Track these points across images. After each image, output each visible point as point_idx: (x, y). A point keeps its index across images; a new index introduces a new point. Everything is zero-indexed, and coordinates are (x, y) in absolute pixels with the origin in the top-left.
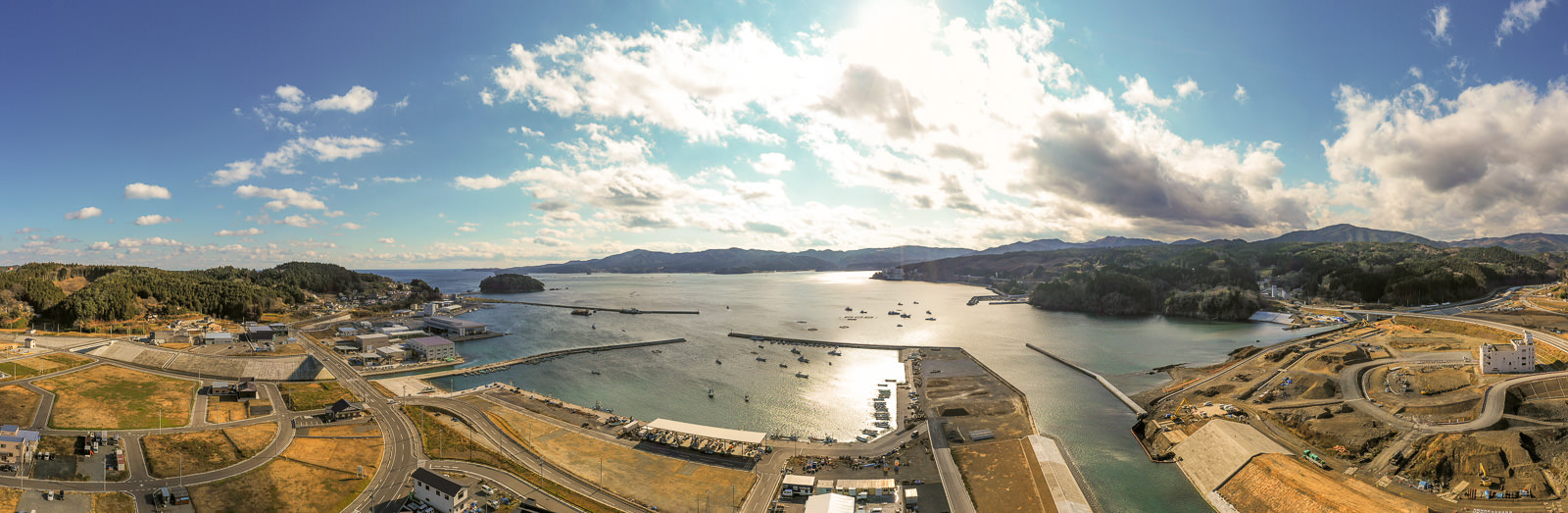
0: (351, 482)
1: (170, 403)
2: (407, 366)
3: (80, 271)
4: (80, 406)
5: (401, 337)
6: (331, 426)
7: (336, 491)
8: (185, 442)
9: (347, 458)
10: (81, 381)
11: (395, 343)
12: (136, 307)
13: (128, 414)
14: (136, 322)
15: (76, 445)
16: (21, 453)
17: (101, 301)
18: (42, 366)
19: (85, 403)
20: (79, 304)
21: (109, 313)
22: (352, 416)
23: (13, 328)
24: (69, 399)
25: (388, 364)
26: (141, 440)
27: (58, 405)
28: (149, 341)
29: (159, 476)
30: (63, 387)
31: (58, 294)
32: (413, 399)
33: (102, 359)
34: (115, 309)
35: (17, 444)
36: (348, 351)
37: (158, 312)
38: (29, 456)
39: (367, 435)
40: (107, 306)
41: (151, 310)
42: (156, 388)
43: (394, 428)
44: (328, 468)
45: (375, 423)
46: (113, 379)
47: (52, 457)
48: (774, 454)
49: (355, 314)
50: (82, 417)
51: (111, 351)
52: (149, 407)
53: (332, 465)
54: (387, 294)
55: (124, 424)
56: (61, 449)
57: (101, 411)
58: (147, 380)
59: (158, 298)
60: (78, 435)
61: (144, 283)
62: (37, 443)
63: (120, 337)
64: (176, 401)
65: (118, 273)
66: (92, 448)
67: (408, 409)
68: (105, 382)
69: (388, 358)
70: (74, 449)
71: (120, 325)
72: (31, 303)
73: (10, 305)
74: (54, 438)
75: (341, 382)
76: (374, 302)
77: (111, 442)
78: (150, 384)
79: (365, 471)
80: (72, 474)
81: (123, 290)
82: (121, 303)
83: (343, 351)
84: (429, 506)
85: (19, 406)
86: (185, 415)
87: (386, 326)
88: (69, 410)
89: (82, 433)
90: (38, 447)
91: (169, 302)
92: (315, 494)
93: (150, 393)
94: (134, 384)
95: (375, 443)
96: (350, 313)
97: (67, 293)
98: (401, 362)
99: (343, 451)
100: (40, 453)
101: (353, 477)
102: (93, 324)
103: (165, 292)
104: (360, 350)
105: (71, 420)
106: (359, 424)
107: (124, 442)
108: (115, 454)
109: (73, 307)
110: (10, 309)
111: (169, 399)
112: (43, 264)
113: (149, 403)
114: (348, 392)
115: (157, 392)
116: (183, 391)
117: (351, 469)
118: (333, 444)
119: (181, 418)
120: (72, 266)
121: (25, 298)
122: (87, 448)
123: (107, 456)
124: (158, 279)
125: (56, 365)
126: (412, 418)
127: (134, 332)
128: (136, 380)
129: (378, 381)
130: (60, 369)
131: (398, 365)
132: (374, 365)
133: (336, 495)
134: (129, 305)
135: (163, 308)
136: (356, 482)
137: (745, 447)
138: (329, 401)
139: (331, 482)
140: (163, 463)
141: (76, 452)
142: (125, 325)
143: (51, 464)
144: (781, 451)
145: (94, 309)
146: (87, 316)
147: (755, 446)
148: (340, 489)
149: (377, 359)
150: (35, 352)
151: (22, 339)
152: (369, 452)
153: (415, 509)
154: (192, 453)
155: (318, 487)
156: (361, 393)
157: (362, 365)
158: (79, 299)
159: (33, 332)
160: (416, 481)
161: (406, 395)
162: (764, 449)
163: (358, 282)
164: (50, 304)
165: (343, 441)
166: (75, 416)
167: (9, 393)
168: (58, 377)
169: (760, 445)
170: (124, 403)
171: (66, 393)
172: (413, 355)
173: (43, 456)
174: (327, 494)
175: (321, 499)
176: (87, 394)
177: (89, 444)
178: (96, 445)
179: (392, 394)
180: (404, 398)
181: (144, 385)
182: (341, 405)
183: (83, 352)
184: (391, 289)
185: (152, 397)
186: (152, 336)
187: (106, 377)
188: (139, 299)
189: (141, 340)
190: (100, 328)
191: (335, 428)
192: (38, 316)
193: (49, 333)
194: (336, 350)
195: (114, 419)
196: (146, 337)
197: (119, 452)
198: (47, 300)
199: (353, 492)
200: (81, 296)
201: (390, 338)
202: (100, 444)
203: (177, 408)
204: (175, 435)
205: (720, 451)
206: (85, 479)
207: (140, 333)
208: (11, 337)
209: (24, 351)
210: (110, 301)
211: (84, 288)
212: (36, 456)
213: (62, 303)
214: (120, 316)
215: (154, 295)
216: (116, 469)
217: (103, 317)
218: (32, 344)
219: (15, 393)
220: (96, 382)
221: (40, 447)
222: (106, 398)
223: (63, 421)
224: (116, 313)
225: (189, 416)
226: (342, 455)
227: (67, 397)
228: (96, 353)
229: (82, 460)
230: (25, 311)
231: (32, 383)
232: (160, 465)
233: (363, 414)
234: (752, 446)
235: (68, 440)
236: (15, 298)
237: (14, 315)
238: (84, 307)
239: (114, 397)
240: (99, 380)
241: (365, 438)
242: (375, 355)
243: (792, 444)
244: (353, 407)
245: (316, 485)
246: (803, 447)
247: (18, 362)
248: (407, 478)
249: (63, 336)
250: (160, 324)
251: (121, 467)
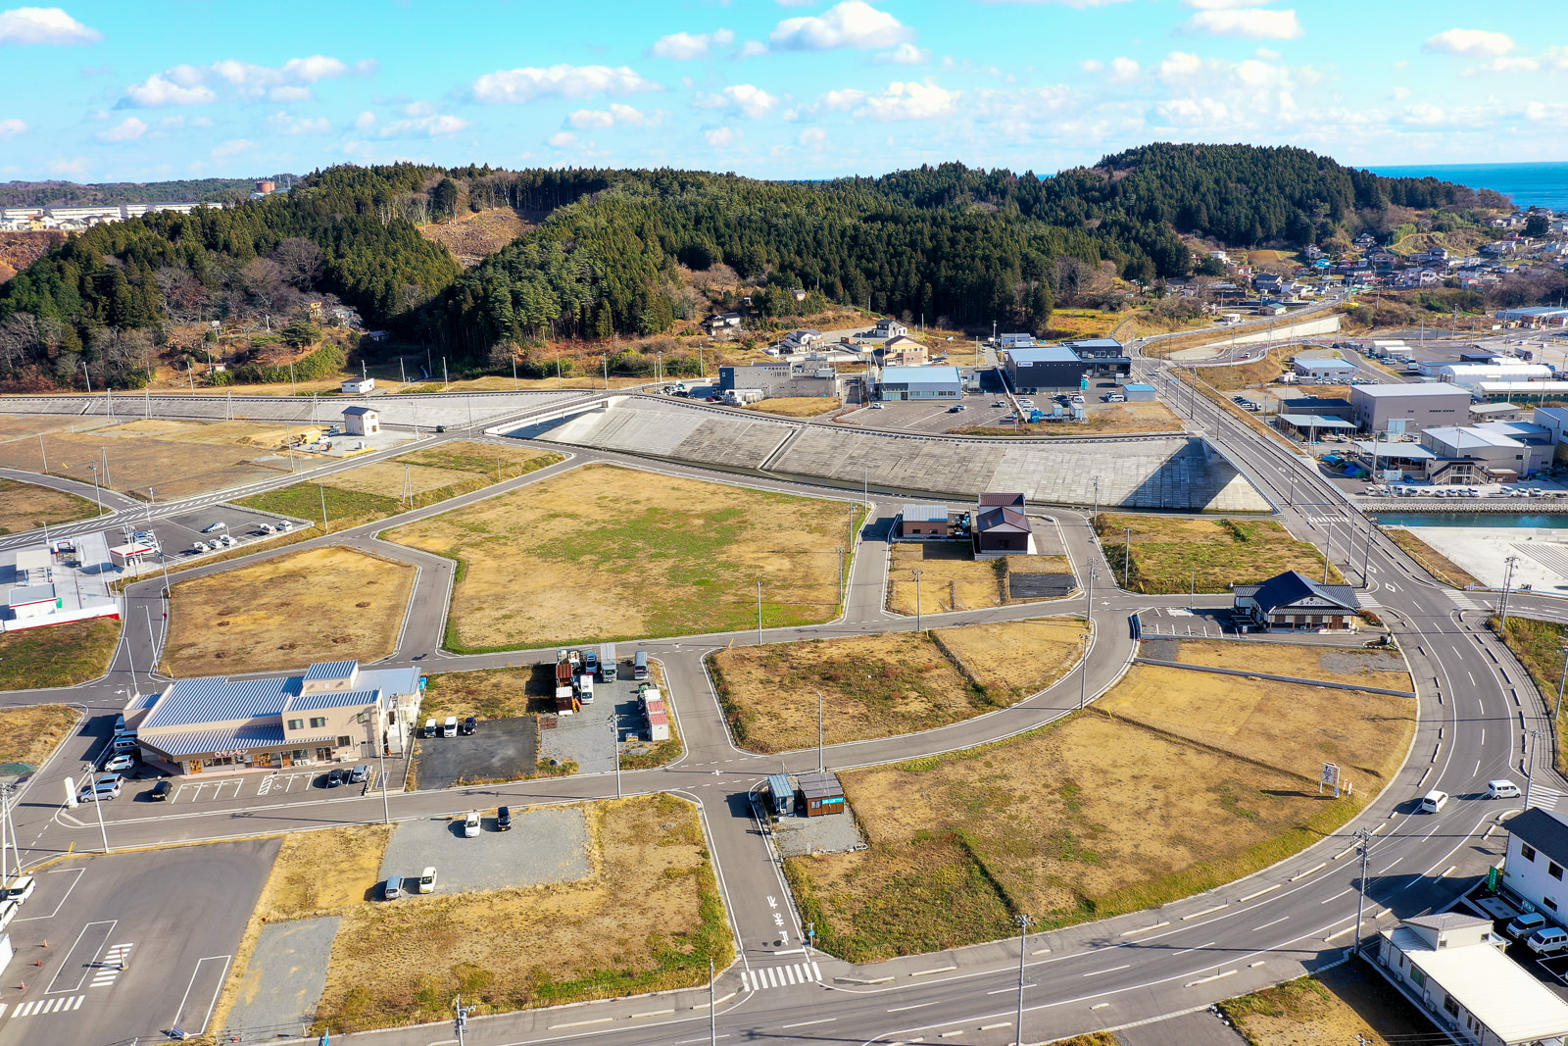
0: (1299, 802)
1: (786, 564)
2: (1525, 497)
3: (498, 191)
4: (531, 585)
5: (1520, 398)
6: (1246, 644)
7: (1253, 816)
8: (831, 663)
9: (1293, 736)
10: (529, 516)
11: (1498, 416)
12: (676, 295)
13: (671, 595)
14: (676, 339)
15: (530, 688)
16: (370, 732)
17: (568, 282)
18: (405, 483)
19: (547, 574)
20: (504, 292)
21: (595, 316)
22: (1317, 625)
23: (300, 378)
24: (499, 570)
25: (1457, 481)
26: (711, 661)
27: (468, 588)
28: (718, 395)
29: (763, 748)
30: (476, 537)
31: (435, 265)
32: (1541, 601)
33: (584, 449)
34: (614, 303)
35: (360, 708)
36: (1322, 431)
37: (741, 310)
38: (399, 736)
39: (1361, 682)
40: (588, 295)
41: (720, 305)
42: (744, 525)
43: (1459, 680)
44: (1230, 755)
45: (1393, 653)
46: (622, 506)
47: (465, 728)
49: (1355, 318)
50: (541, 615)
51: (605, 428)
52: (727, 575)
53: (1243, 748)
54: (1482, 251)
55: (662, 624)
56: (492, 704)
57: (593, 594)
58: (717, 503)
59: (741, 267)
60: (535, 662)
61: (698, 221)
62: (418, 698)
63: (631, 384)
64: (802, 558)
65: (617, 193)
66: (575, 690)
67: (1514, 630)
68: (599, 515)
69: (1462, 463)
70: (526, 700)
71: (630, 349)
72: (350, 297)
73: (279, 306)
74: (465, 677)
75: (1291, 523)
76: (1430, 277)
77: (629, 670)
78: (728, 513)
79: (1347, 781)
80: (526, 764)
81: (636, 246)
82: (631, 285)
83: (1303, 431)
84: (1552, 923)
85: (349, 606)
86: (827, 594)
87: (1465, 360)
88: (499, 598)
89: (547, 657)
90: (422, 708)
91: (772, 278)
92: (1188, 813)
93: (728, 537)
94: (682, 515)
95: (1384, 707)
96: (1337, 311)
97: (464, 261)
98: (1508, 479)
99: (1283, 716)
100: (431, 723)
101: (1307, 788)
102: (550, 352)
103: (761, 251)
104: (1364, 430)
105: (509, 626)
106: (1340, 650)
107: (663, 669)
108: (642, 701)
109: (485, 302)
110: (282, 322)
111: (781, 552)
112: (377, 170)
113: (727, 565)
114: (1311, 553)
115: (746, 535)
116: (821, 530)
117: (1302, 767)
118: (1250, 693)
119: (817, 601)
120: (470, 172)
121: (327, 282)
122: (563, 692)
123: (619, 709)
124: (738, 209)
125: (449, 479)
126: (1527, 660)
127: (672, 369)
128: (686, 505)
129: (1414, 530)
130: (465, 487)
131: (1496, 487)
132: (1406, 479)
133: (1251, 826)
134: (654, 290)
135: (757, 299)
136: (1316, 804)
138: (1247, 574)
139: (1236, 791)
140: (773, 716)
141: (534, 706)
142: (645, 350)
143: (466, 744)
145: (553, 310)
146: (529, 329)
148: (1263, 814)
149: (1420, 464)
150: (381, 447)
151: (334, 409)
152: (1361, 735)
153: (1500, 915)
154: (848, 689)
155: (1196, 797)
156: (1354, 563)
157: (1367, 476)
158: (502, 276)
159: (367, 385)
160: (1517, 843)
161: (1515, 585)
163: (1376, 206)
164: (410, 296)
165: (1285, 688)
166: (519, 612)
167: (315, 572)
168: (460, 512)
170: (658, 569)
171: (488, 553)
172: (1557, 461)
173: (440, 731)
174: (1225, 821)
175: (1206, 830)
176: (547, 552)
177: (567, 682)
178: (587, 682)
179: (1462, 579)
180: (1503, 595)
181: (710, 517)
182: (1286, 588)
183: (526, 435)
184: (1498, 234)
185: (734, 549)
186: (727, 379)
187: (600, 502)
188: (683, 271)
189: (697, 393)
190: (574, 364)
191: (1260, 651)
192: (376, 335)
193: (418, 385)
194: (1282, 426)
195: (632, 611)
196: (708, 382)
197: (651, 695)
198: (400, 285)
199: (1304, 829)
200: (510, 267)
201: (1475, 400)
202: (598, 678)
203: (806, 576)
204: (801, 645)
206: (564, 771)
207: (692, 370)
208: (296, 408)
209: (344, 446)
210: (595, 280)
211: (515, 243)
212: (419, 732)
213: (450, 292)
214: (628, 325)
215: (729, 259)
216: (645, 736)
217: (578, 329)
218: (368, 421)
219: (334, 570)
220: (573, 516)
221: (426, 707)
222: (606, 557)
223: (486, 632)
224: (617, 315)
225: (840, 597)
226: (1277, 726)
227: (490, 563)
228: (565, 434)
229: (551, 725)
230: (332, 322)
231: (381, 537)
232: (764, 720)
233: (1355, 623)
235: (506, 679)
236: (294, 283)
237: (295, 338)
238: (517, 301)
239: (627, 553)
240: (581, 509)
241: (1353, 690)
242: (1414, 451)
244: (1322, 597)
245: (1193, 792)
247: (330, 481)
248: (1487, 821)
249: (463, 392)
250: (748, 345)
251: (659, 733)
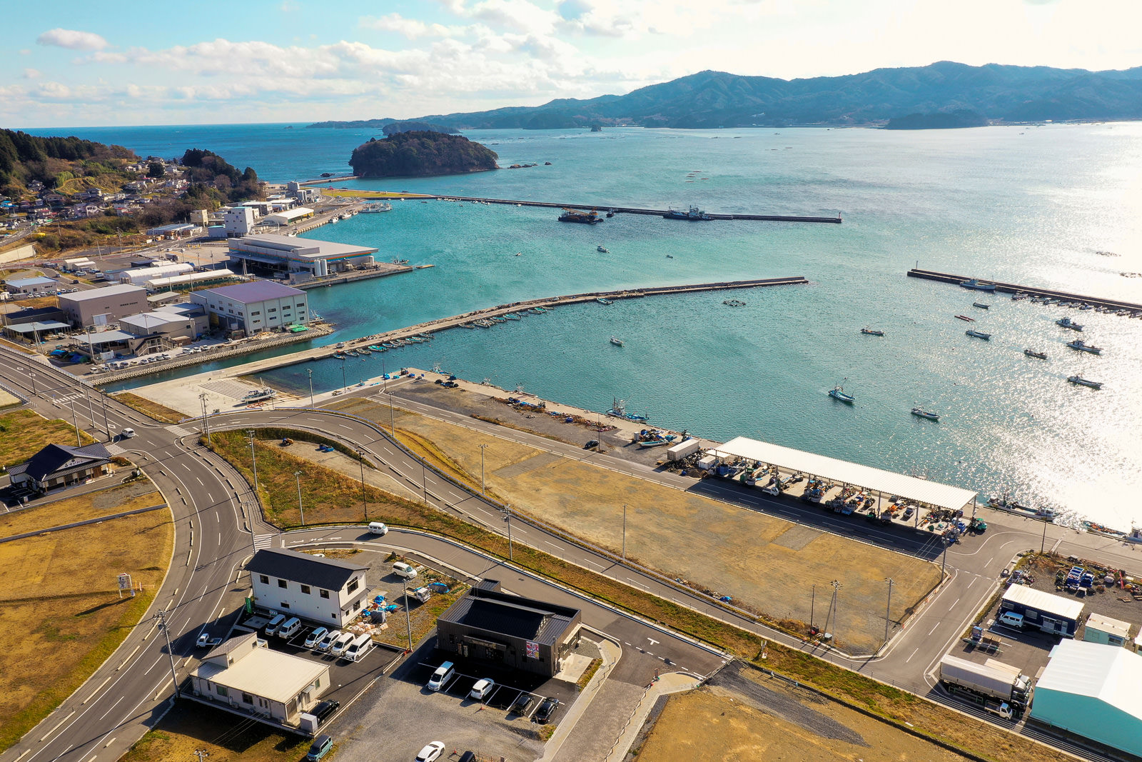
0: (107, 611)
2: (201, 352)
5: (178, 287)
6: (35, 508)
7: (75, 637)
9: (89, 565)
11: (167, 301)
22: (82, 478)
25: (153, 351)
32: (227, 418)
36: (44, 334)
39: (127, 509)
43: (192, 485)
44: (42, 599)
45: (145, 481)
48: (988, 538)
49: (45, 244)
53: (52, 590)
54: (125, 189)
67: (217, 441)
69: (153, 338)
75: (39, 408)
76: (93, 210)
79: (136, 581)
83: (29, 335)
84: (289, 616)
87: (134, 266)
92: (21, 658)
95: (149, 521)
96: (29, 240)
98: (185, 343)
99: (75, 553)
101: (110, 599)
104: (76, 327)
106: (105, 491)
114: (63, 426)
117: (102, 585)
118: (45, 547)
126: (230, 458)
129: (134, 391)
131: (179, 350)
132: (118, 357)
133: (75, 645)
136: (120, 608)
137: (923, 512)
138: (14, 456)
139: (56, 624)
144: (1007, 533)
147: (948, 515)
148: (82, 631)
149: (124, 344)
152: (139, 543)
153: (259, 626)
155: (24, 643)
156: (97, 425)
157: (89, 360)
160: (256, 576)
161: (210, 412)
162: (967, 523)
163: (37, 159)
165: (72, 533)
169: (958, 514)
172: (212, 325)
174: (53, 650)
175: (40, 664)
179: (175, 417)
180: (204, 420)
182: (51, 458)
184: (132, 177)
191: (43, 512)
194: (12, 335)
199: (117, 629)
201: (149, 293)
205: (866, 513)
226: (73, 563)
233: (110, 468)
234: (939, 514)
241: (123, 516)
242: (117, 336)
243: (1037, 526)
244: (80, 457)
245: (19, 640)
246: (1060, 541)
248: (236, 571)
